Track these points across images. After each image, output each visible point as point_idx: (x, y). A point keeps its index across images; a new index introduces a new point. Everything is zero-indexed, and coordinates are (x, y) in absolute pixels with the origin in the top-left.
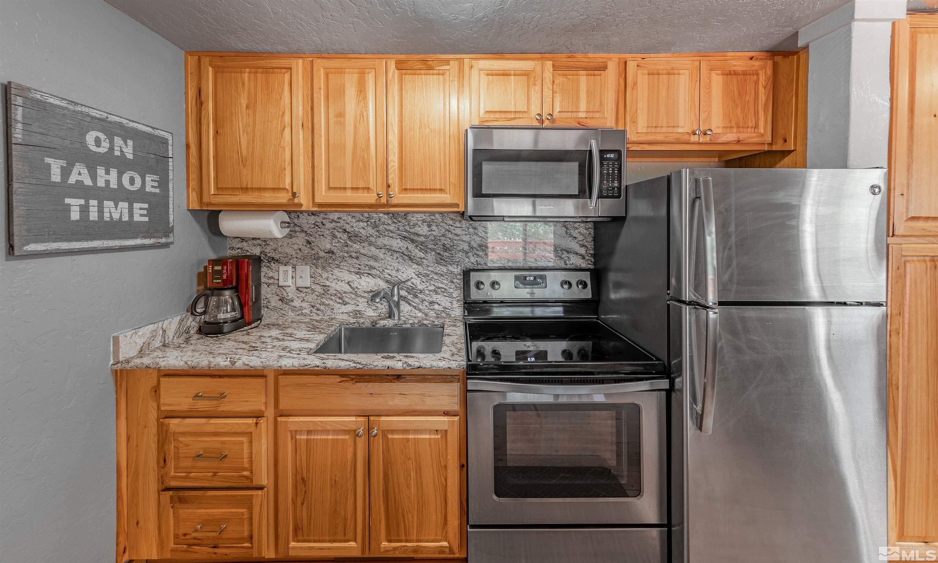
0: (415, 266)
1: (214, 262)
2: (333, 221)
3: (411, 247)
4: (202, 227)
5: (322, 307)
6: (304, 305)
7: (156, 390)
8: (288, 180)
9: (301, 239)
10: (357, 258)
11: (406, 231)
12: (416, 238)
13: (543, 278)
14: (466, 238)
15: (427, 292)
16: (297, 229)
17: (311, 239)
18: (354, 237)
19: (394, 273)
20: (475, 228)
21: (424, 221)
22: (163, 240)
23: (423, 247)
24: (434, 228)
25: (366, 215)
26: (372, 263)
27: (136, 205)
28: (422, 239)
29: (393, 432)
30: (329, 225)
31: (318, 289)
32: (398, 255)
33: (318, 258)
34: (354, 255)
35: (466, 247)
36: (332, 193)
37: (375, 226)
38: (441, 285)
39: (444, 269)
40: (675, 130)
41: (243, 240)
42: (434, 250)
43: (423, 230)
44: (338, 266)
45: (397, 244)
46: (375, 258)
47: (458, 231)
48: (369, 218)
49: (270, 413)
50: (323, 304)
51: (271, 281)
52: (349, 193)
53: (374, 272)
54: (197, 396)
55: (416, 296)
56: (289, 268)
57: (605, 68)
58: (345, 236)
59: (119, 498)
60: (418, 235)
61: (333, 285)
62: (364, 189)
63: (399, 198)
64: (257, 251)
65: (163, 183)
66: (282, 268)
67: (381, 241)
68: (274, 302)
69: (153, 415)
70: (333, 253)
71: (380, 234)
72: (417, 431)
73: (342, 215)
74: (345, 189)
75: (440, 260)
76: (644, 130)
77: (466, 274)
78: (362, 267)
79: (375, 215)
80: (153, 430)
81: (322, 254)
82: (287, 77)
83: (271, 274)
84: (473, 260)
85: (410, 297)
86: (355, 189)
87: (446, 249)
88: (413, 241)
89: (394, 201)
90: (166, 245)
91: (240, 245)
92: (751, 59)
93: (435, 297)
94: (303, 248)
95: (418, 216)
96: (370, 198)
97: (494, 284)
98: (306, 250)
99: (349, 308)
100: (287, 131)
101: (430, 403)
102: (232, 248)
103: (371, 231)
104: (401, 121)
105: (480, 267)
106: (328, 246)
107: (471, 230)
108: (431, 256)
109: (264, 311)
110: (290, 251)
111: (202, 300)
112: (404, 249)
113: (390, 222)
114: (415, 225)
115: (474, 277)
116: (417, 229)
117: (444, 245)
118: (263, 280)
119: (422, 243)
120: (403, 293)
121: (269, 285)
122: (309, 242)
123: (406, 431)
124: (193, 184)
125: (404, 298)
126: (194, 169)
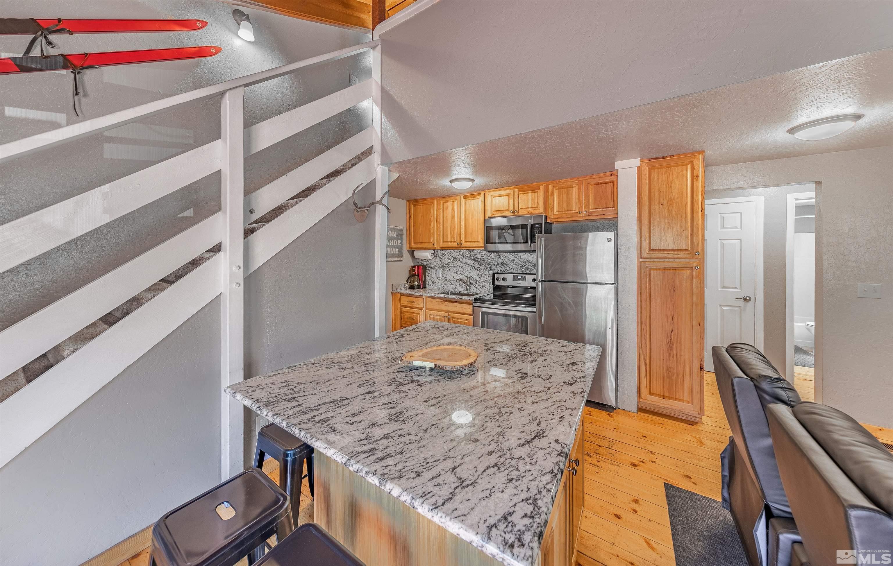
0: (476, 271)
1: (413, 267)
2: (448, 253)
3: (475, 263)
4: (410, 255)
5: (445, 286)
6: (439, 284)
7: (400, 299)
8: (432, 240)
9: (438, 259)
10: (456, 267)
11: (473, 257)
12: (477, 259)
13: (525, 277)
14: (496, 260)
15: (481, 282)
16: (437, 256)
17: (441, 260)
18: (455, 259)
19: (469, 273)
20: (499, 255)
21: (480, 253)
22: (401, 259)
23: (480, 264)
24: (483, 255)
25: (459, 250)
26: (461, 269)
27: (396, 249)
28: (479, 260)
29: (455, 318)
30: (447, 255)
31: (444, 279)
32: (470, 266)
33: (443, 267)
34: (455, 266)
35: (496, 264)
36: (444, 244)
37: (462, 255)
38: (486, 279)
39: (487, 272)
40: (572, 212)
41: (421, 260)
42: (483, 264)
43: (480, 256)
44: (450, 270)
45: (470, 262)
46: (462, 267)
47: (493, 257)
48: (460, 252)
49: (424, 309)
50: (445, 284)
51: (429, 275)
52: (449, 243)
53: (461, 273)
54: (408, 301)
55: (477, 283)
56: (435, 270)
57: (539, 189)
58: (452, 259)
59: (392, 327)
60: (477, 258)
61: (448, 277)
62: (453, 242)
63: (464, 244)
64: (425, 264)
65: (401, 242)
66: (432, 270)
67: (464, 261)
68: (430, 283)
69: (399, 306)
70: (448, 265)
71: (464, 258)
72: (461, 319)
73: (451, 251)
74: (448, 242)
75: (486, 269)
76: (557, 213)
77: (494, 274)
78: (458, 271)
79: (462, 250)
80: (399, 310)
81: (445, 265)
82: (432, 205)
83: (429, 272)
84: (499, 269)
85: (474, 283)
86: (451, 242)
87: (488, 264)
88: (475, 261)
89: (463, 246)
90: (402, 261)
91: (420, 262)
92: (611, 175)
93: (484, 284)
94: (439, 263)
95: (477, 250)
96: (455, 245)
97: (504, 279)
98: (440, 264)
99: (453, 286)
100: (432, 223)
101: (465, 311)
102: (418, 263)
103: (461, 257)
104: (465, 217)
105: (501, 272)
106: (447, 263)
107: (498, 256)
108: (482, 267)
109: (427, 286)
110: (435, 264)
111: (410, 278)
112: (472, 264)
113: (467, 253)
114: (476, 254)
115: (497, 276)
116: (477, 256)
117: (487, 262)
118: (427, 274)
119: (479, 262)
120: (472, 282)
121: (429, 276)
122: (441, 261)
123: (458, 318)
124: (408, 241)
125: (472, 284)
126: (408, 237)
